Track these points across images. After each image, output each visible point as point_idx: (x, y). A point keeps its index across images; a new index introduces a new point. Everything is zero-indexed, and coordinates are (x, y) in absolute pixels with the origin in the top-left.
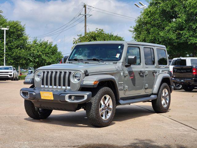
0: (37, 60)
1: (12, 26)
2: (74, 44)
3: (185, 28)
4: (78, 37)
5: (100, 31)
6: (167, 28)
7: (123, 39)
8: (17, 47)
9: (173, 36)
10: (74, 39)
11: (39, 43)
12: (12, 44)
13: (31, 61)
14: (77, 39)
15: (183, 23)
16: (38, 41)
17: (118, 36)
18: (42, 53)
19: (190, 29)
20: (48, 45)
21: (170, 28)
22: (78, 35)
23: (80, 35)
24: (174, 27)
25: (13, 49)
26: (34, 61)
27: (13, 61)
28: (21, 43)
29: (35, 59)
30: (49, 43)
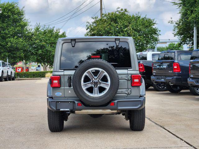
0: (40, 52)
1: (6, 8)
2: (87, 30)
4: (93, 20)
5: (122, 11)
7: (154, 22)
8: (13, 36)
10: (88, 24)
11: (42, 30)
12: (7, 32)
13: (32, 54)
14: (92, 24)
16: (41, 28)
17: (147, 17)
18: (47, 43)
20: (54, 33)
22: (92, 18)
23: (96, 18)
25: (7, 38)
26: (36, 53)
27: (7, 54)
28: (19, 30)
29: (38, 50)
30: (55, 30)
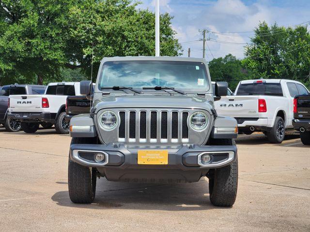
3: (38, 34)
6: (8, 33)
9: (20, 47)
15: (33, 26)
19: (45, 36)
21: (13, 32)
24: (20, 32)
